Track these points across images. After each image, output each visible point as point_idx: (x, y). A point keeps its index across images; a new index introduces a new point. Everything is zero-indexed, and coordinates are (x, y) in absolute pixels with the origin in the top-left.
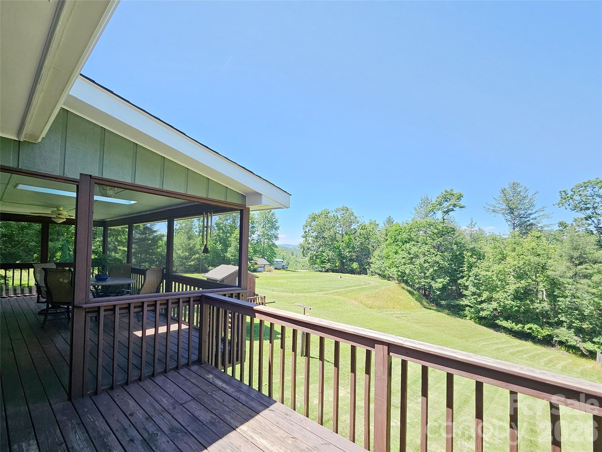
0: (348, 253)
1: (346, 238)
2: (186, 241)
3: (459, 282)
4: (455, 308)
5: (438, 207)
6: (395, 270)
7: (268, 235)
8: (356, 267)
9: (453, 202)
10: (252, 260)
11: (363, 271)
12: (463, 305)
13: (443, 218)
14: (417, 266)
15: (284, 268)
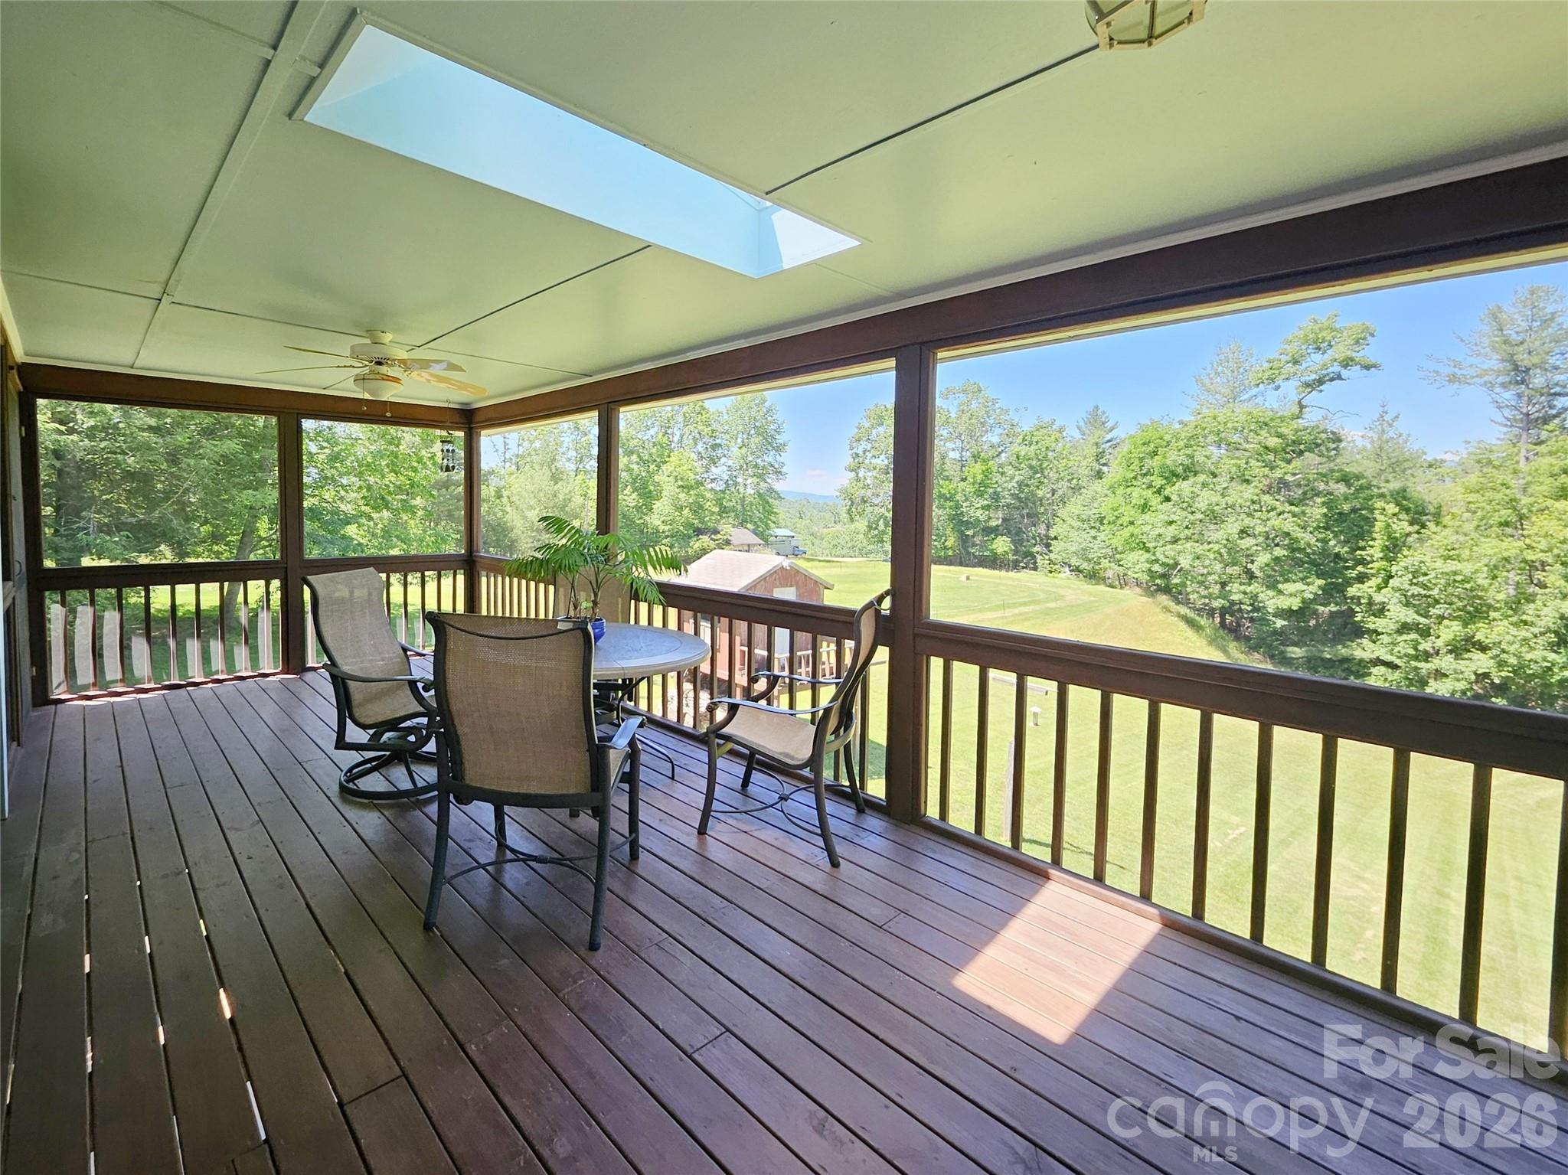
0: (981, 512)
1: (977, 469)
2: (546, 484)
3: (1352, 591)
4: (1332, 667)
5: (1290, 368)
6: (1143, 559)
7: (756, 466)
8: (1006, 549)
9: (1340, 351)
10: (716, 532)
11: (1023, 560)
12: (1361, 661)
13: (1300, 402)
14: (1216, 547)
15: (796, 553)
